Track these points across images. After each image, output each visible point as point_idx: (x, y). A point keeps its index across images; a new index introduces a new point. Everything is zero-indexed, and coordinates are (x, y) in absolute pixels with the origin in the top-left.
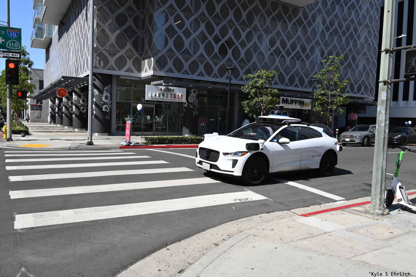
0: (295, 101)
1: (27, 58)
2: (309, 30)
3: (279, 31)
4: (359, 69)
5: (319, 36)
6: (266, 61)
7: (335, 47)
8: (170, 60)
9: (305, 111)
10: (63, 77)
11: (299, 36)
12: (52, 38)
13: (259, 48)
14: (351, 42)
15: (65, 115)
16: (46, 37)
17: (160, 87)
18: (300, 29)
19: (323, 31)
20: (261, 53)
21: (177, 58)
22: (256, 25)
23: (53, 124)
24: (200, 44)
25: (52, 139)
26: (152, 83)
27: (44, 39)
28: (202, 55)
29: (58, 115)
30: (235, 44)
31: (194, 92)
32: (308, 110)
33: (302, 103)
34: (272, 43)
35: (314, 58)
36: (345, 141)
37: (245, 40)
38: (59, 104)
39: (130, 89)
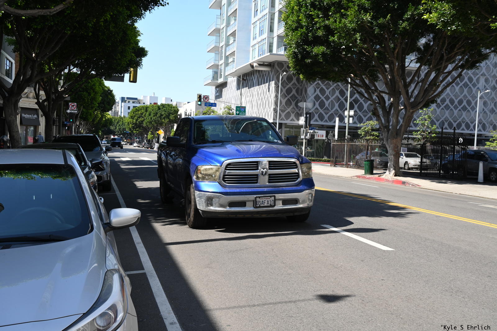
8: (317, 114)
14: (466, 90)
24: (335, 103)
27: (219, 82)
30: (360, 101)
39: (292, 130)
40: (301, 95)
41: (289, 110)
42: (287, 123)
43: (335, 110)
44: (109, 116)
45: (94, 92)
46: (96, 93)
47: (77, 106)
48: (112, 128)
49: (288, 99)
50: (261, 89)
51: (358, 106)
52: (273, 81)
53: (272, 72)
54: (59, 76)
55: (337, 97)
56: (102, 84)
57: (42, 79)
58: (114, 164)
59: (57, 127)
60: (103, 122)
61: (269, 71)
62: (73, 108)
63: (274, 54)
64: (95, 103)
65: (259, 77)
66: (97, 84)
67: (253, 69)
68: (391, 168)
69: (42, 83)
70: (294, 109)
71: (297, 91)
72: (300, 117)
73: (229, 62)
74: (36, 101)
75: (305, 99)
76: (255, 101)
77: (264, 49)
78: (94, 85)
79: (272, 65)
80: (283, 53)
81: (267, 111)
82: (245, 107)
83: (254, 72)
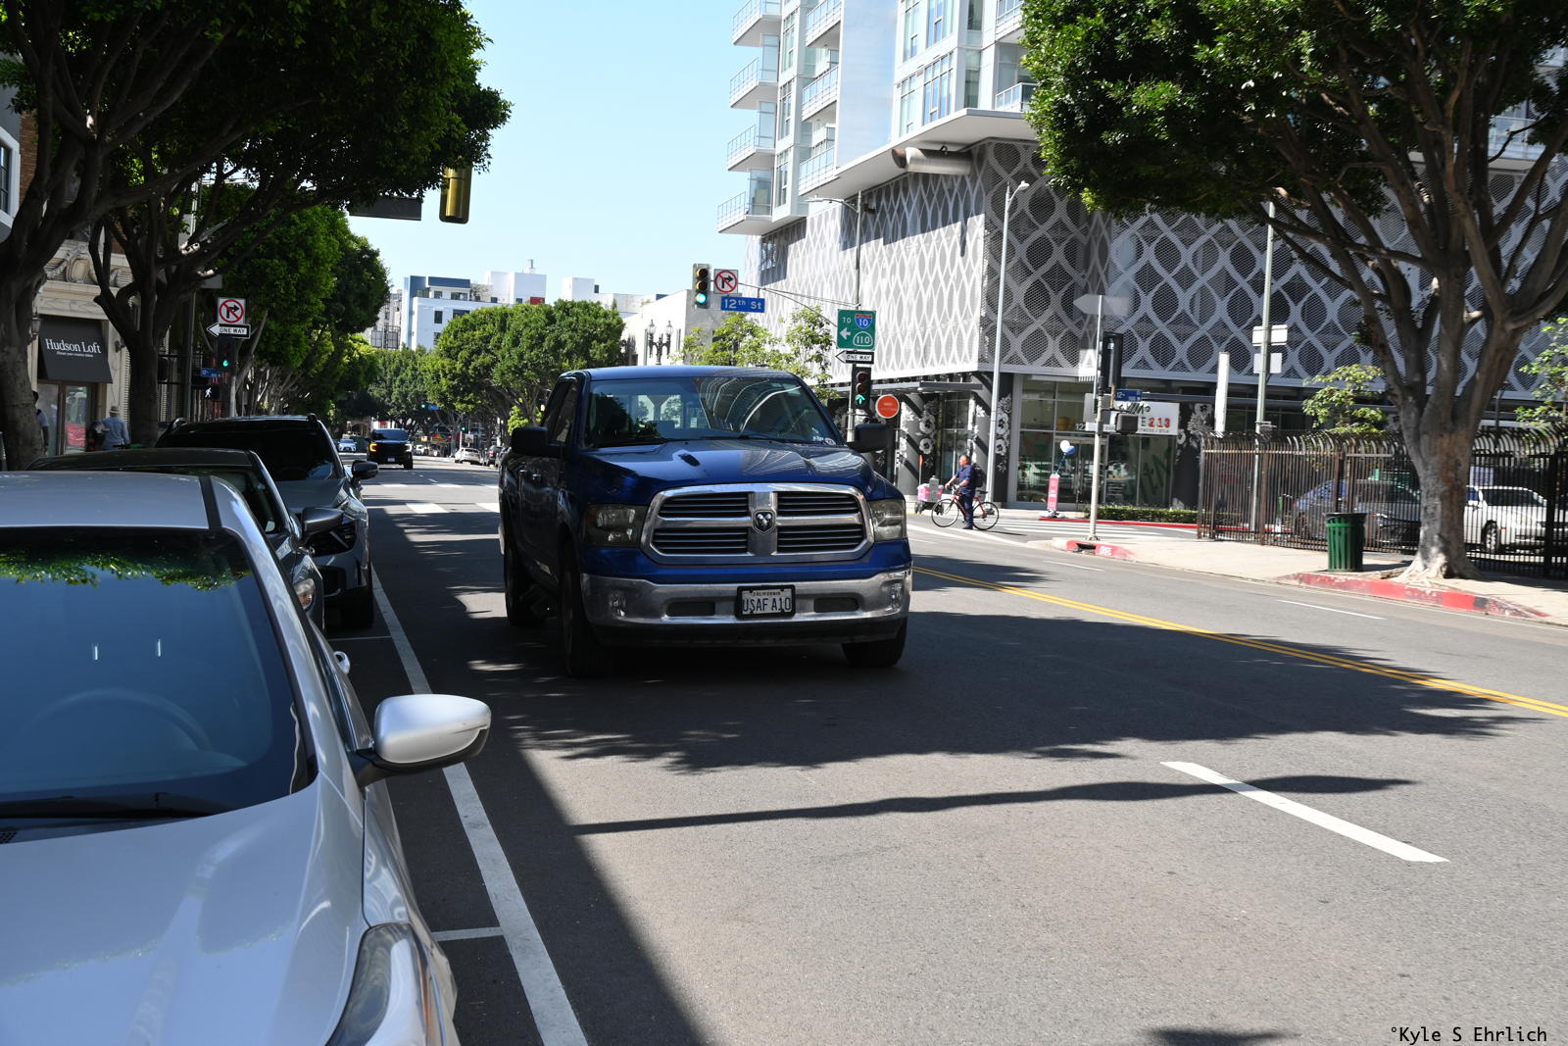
8: (1144, 340)
21: (1160, 336)
24: (1217, 298)
28: (1221, 324)
30: (1311, 289)
31: (1203, 409)
39: (1050, 400)
40: (1086, 267)
41: (1038, 324)
42: (1031, 375)
43: (1216, 324)
44: (363, 349)
45: (308, 256)
46: (317, 262)
47: (248, 312)
48: (375, 391)
49: (1037, 283)
50: (934, 243)
51: (1303, 308)
52: (978, 214)
53: (974, 180)
54: (179, 200)
55: (1224, 272)
56: (338, 230)
57: (120, 212)
58: (388, 528)
59: (174, 388)
60: (341, 370)
61: (963, 178)
62: (232, 318)
63: (985, 114)
64: (313, 300)
65: (926, 201)
66: (323, 228)
67: (902, 171)
68: (1433, 544)
69: (119, 227)
70: (1059, 319)
71: (1070, 253)
72: (1082, 352)
73: (814, 144)
74: (97, 290)
75: (1102, 284)
76: (911, 291)
77: (945, 94)
78: (310, 232)
79: (975, 153)
80: (1017, 109)
81: (955, 328)
82: (873, 314)
83: (905, 180)
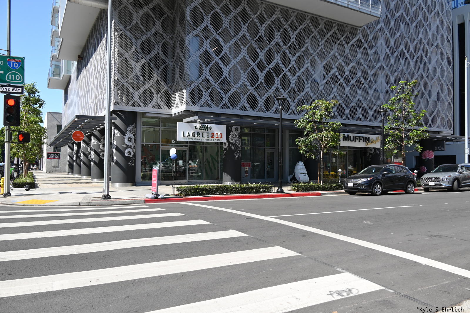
0: (358, 138)
1: (37, 96)
2: (371, 53)
3: (335, 55)
4: (432, 97)
5: (383, 60)
6: (321, 91)
7: (402, 72)
8: (206, 91)
9: (371, 149)
10: (77, 116)
11: (359, 60)
12: (70, 77)
13: (313, 76)
14: (421, 66)
15: (84, 163)
16: (64, 75)
17: (195, 125)
18: (359, 52)
19: (387, 54)
20: (314, 81)
21: (215, 90)
22: (307, 49)
23: (71, 174)
24: (242, 72)
25: (60, 193)
26: (185, 120)
27: (62, 78)
28: (244, 85)
29: (77, 163)
30: (283, 71)
31: (236, 129)
32: (374, 148)
33: (367, 140)
34: (328, 69)
35: (378, 86)
36: (428, 185)
37: (295, 66)
38: (78, 151)
39: (158, 129)
40: (173, 54)
41: (148, 85)
43: (242, 85)
49: (147, 63)
55: (244, 59)
61: (106, 12)
70: (160, 83)
